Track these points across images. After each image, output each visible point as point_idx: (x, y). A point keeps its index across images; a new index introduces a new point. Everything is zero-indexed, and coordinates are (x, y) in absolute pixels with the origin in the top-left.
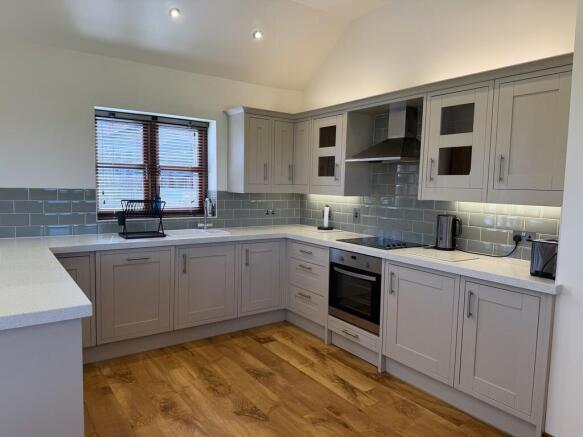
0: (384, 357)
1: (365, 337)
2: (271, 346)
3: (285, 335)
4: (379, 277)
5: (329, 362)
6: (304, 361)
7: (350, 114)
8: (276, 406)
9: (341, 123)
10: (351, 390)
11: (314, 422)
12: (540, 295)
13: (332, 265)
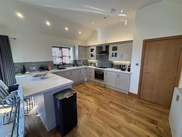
0: (104, 85)
1: (101, 82)
2: (86, 85)
3: (87, 83)
4: (103, 73)
5: (96, 86)
6: (92, 87)
7: (97, 47)
8: (91, 94)
9: (95, 48)
10: (101, 90)
11: (98, 95)
12: (128, 74)
13: (95, 71)
